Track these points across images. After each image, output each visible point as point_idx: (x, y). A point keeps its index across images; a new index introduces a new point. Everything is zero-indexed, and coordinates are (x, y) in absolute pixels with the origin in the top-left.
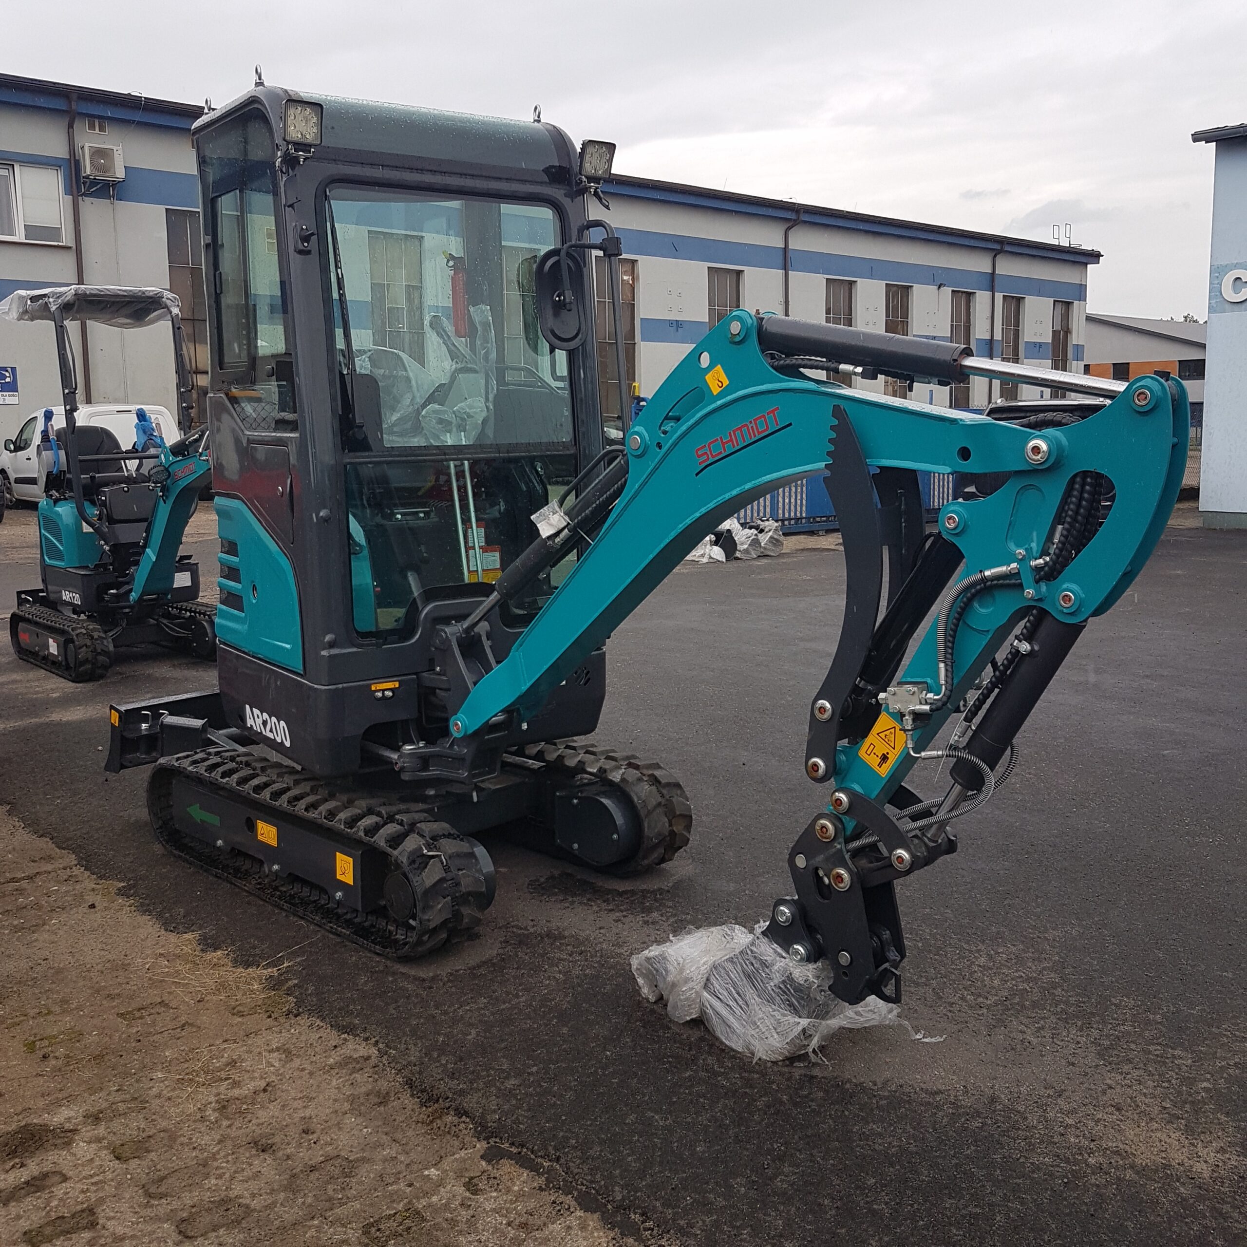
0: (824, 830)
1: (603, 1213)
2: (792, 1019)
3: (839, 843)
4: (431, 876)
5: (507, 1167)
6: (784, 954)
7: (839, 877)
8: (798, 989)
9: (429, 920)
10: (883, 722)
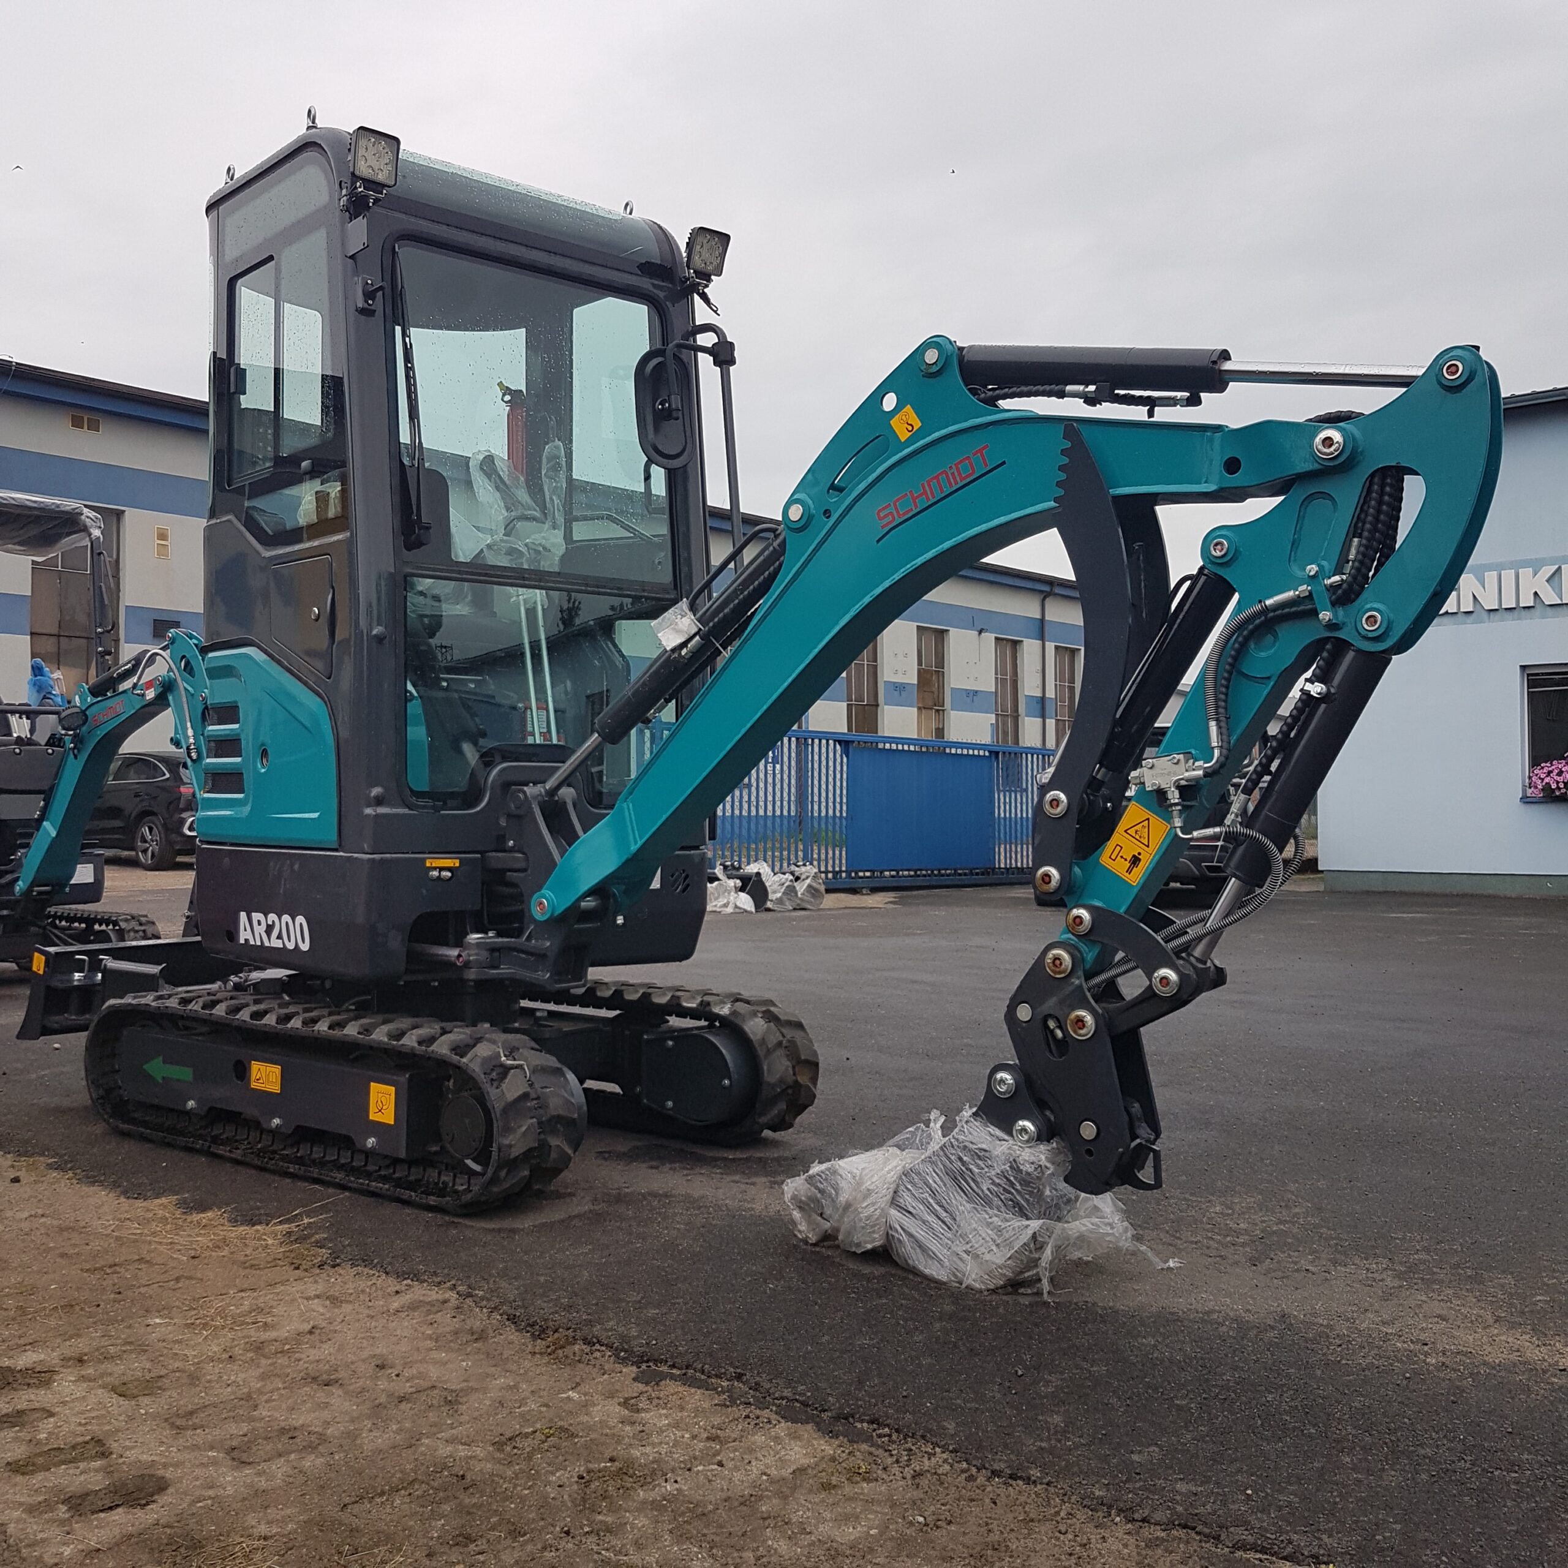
0: (1058, 962)
1: (817, 1424)
2: (1018, 1222)
3: (1078, 978)
4: (512, 1088)
5: (670, 1387)
6: (1006, 1137)
7: (1080, 1021)
8: (1027, 1181)
9: (510, 1146)
10: (1133, 814)
